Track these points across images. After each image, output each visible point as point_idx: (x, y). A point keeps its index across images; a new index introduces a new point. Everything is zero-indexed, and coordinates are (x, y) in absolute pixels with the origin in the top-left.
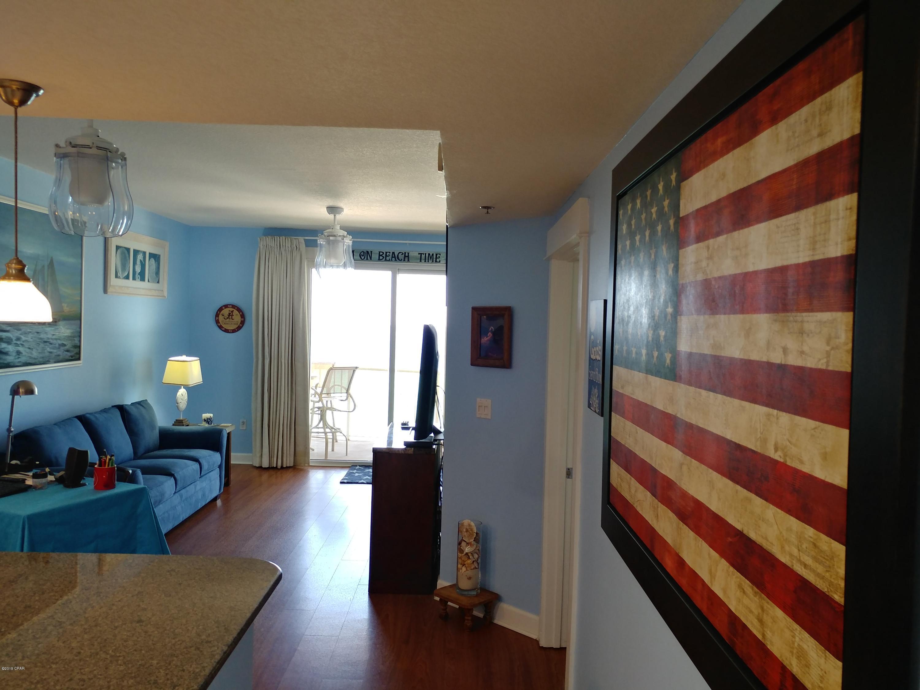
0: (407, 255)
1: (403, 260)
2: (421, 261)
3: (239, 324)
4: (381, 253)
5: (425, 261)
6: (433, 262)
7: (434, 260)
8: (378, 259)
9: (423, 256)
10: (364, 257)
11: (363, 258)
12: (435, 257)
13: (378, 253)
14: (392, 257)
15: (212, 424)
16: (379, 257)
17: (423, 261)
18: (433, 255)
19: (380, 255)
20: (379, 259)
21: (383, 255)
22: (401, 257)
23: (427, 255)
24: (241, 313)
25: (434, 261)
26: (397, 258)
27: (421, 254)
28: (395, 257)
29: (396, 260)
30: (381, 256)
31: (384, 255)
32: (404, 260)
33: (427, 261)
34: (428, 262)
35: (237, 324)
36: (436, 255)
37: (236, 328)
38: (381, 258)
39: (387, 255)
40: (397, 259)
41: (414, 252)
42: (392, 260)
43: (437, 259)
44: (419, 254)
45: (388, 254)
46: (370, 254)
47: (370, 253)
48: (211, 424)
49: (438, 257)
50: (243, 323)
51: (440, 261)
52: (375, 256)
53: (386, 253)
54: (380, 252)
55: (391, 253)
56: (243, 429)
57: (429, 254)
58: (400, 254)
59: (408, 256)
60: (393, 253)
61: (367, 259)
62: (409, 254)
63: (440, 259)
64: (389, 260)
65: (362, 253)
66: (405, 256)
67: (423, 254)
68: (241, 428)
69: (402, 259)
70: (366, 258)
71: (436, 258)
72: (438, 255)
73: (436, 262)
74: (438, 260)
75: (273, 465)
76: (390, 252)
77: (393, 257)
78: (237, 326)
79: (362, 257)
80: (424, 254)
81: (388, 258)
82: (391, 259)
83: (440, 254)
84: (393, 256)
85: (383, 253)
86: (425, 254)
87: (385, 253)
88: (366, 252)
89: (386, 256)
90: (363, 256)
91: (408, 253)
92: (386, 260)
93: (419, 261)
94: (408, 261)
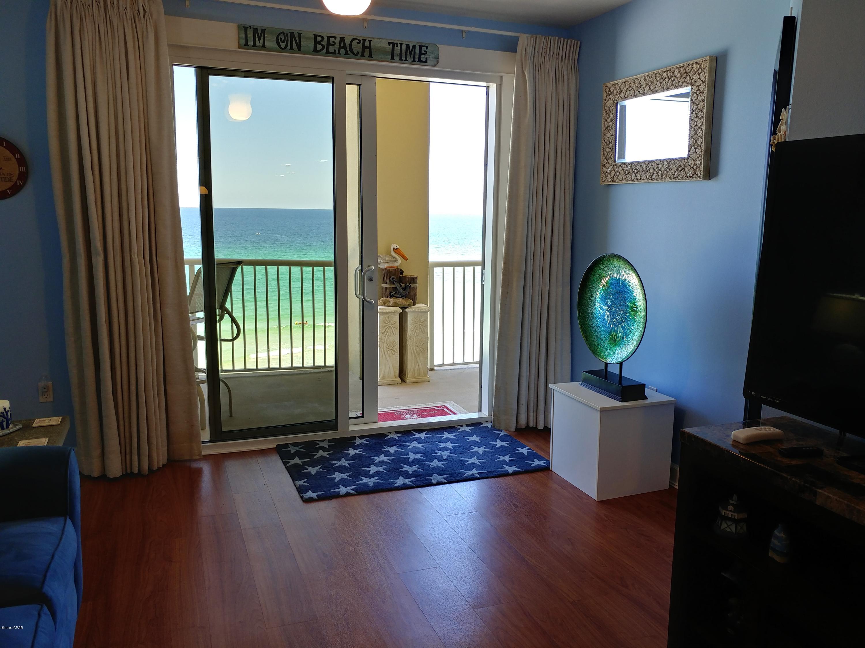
0: (367, 44)
1: (360, 54)
2: (393, 58)
3: (15, 178)
4: (319, 39)
5: (401, 59)
6: (414, 60)
7: (417, 57)
8: (313, 49)
9: (397, 49)
10: (285, 44)
11: (283, 45)
12: (417, 51)
13: (314, 37)
14: (340, 48)
15: (11, 426)
16: (315, 47)
17: (397, 58)
18: (414, 46)
19: (316, 43)
20: (316, 51)
21: (322, 43)
22: (357, 47)
23: (404, 47)
24: (18, 156)
25: (417, 60)
26: (348, 50)
27: (393, 44)
28: (345, 47)
29: (347, 53)
30: (319, 43)
31: (324, 43)
32: (363, 55)
33: (404, 59)
34: (406, 60)
35: (10, 180)
36: (421, 47)
37: (9, 189)
38: (319, 47)
39: (331, 42)
40: (349, 52)
41: (380, 40)
42: (339, 53)
43: (422, 56)
44: (389, 44)
45: (332, 40)
46: (297, 39)
47: (297, 35)
48: (8, 427)
49: (423, 52)
50: (24, 177)
51: (426, 59)
52: (307, 44)
53: (329, 38)
54: (316, 36)
55: (338, 39)
56: (46, 402)
57: (408, 46)
58: (355, 42)
59: (370, 47)
60: (342, 39)
61: (292, 48)
62: (372, 43)
63: (426, 56)
64: (335, 53)
65: (282, 36)
66: (364, 47)
67: (397, 44)
68: (42, 399)
69: (358, 52)
70: (289, 47)
71: (420, 54)
72: (424, 49)
73: (420, 61)
74: (423, 58)
75: (131, 469)
76: (335, 38)
77: (342, 48)
78: (10, 184)
79: (281, 44)
80: (399, 45)
81: (331, 49)
82: (337, 52)
83: (427, 47)
84: (342, 45)
85: (323, 38)
86: (401, 45)
87: (326, 39)
88: (289, 35)
89: (329, 44)
90: (283, 42)
91: (370, 41)
92: (328, 52)
93: (390, 57)
94: (370, 56)
